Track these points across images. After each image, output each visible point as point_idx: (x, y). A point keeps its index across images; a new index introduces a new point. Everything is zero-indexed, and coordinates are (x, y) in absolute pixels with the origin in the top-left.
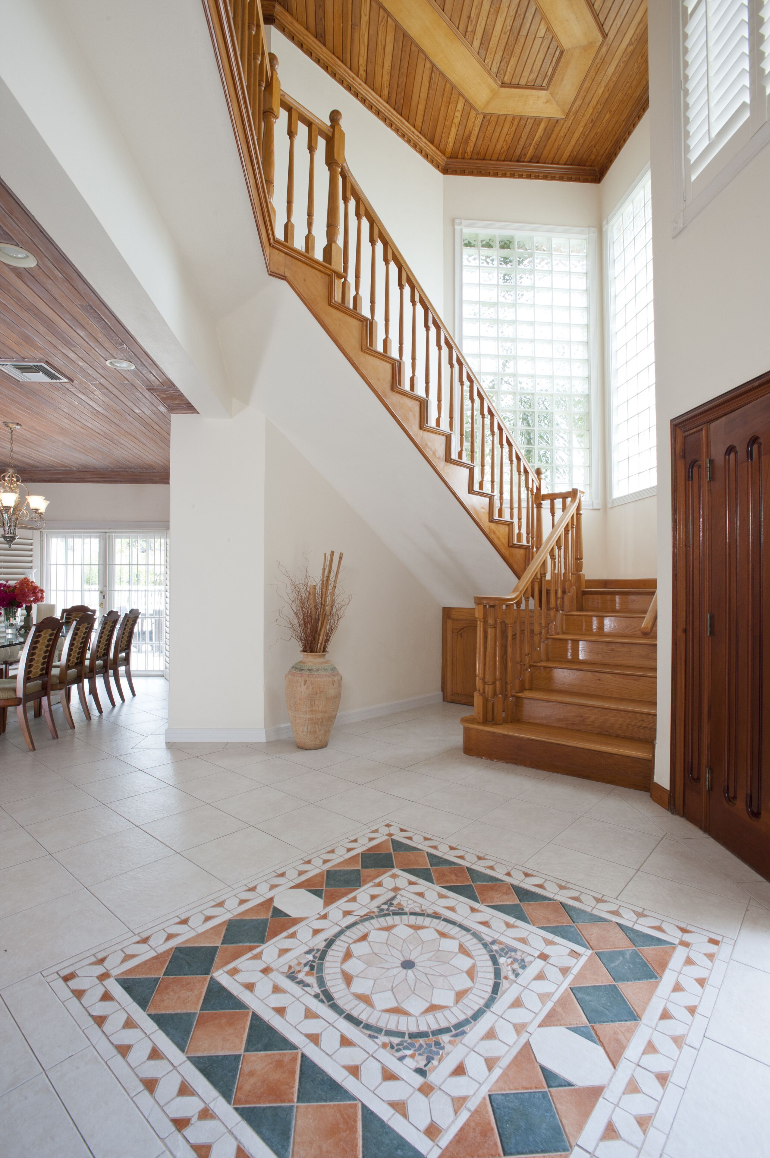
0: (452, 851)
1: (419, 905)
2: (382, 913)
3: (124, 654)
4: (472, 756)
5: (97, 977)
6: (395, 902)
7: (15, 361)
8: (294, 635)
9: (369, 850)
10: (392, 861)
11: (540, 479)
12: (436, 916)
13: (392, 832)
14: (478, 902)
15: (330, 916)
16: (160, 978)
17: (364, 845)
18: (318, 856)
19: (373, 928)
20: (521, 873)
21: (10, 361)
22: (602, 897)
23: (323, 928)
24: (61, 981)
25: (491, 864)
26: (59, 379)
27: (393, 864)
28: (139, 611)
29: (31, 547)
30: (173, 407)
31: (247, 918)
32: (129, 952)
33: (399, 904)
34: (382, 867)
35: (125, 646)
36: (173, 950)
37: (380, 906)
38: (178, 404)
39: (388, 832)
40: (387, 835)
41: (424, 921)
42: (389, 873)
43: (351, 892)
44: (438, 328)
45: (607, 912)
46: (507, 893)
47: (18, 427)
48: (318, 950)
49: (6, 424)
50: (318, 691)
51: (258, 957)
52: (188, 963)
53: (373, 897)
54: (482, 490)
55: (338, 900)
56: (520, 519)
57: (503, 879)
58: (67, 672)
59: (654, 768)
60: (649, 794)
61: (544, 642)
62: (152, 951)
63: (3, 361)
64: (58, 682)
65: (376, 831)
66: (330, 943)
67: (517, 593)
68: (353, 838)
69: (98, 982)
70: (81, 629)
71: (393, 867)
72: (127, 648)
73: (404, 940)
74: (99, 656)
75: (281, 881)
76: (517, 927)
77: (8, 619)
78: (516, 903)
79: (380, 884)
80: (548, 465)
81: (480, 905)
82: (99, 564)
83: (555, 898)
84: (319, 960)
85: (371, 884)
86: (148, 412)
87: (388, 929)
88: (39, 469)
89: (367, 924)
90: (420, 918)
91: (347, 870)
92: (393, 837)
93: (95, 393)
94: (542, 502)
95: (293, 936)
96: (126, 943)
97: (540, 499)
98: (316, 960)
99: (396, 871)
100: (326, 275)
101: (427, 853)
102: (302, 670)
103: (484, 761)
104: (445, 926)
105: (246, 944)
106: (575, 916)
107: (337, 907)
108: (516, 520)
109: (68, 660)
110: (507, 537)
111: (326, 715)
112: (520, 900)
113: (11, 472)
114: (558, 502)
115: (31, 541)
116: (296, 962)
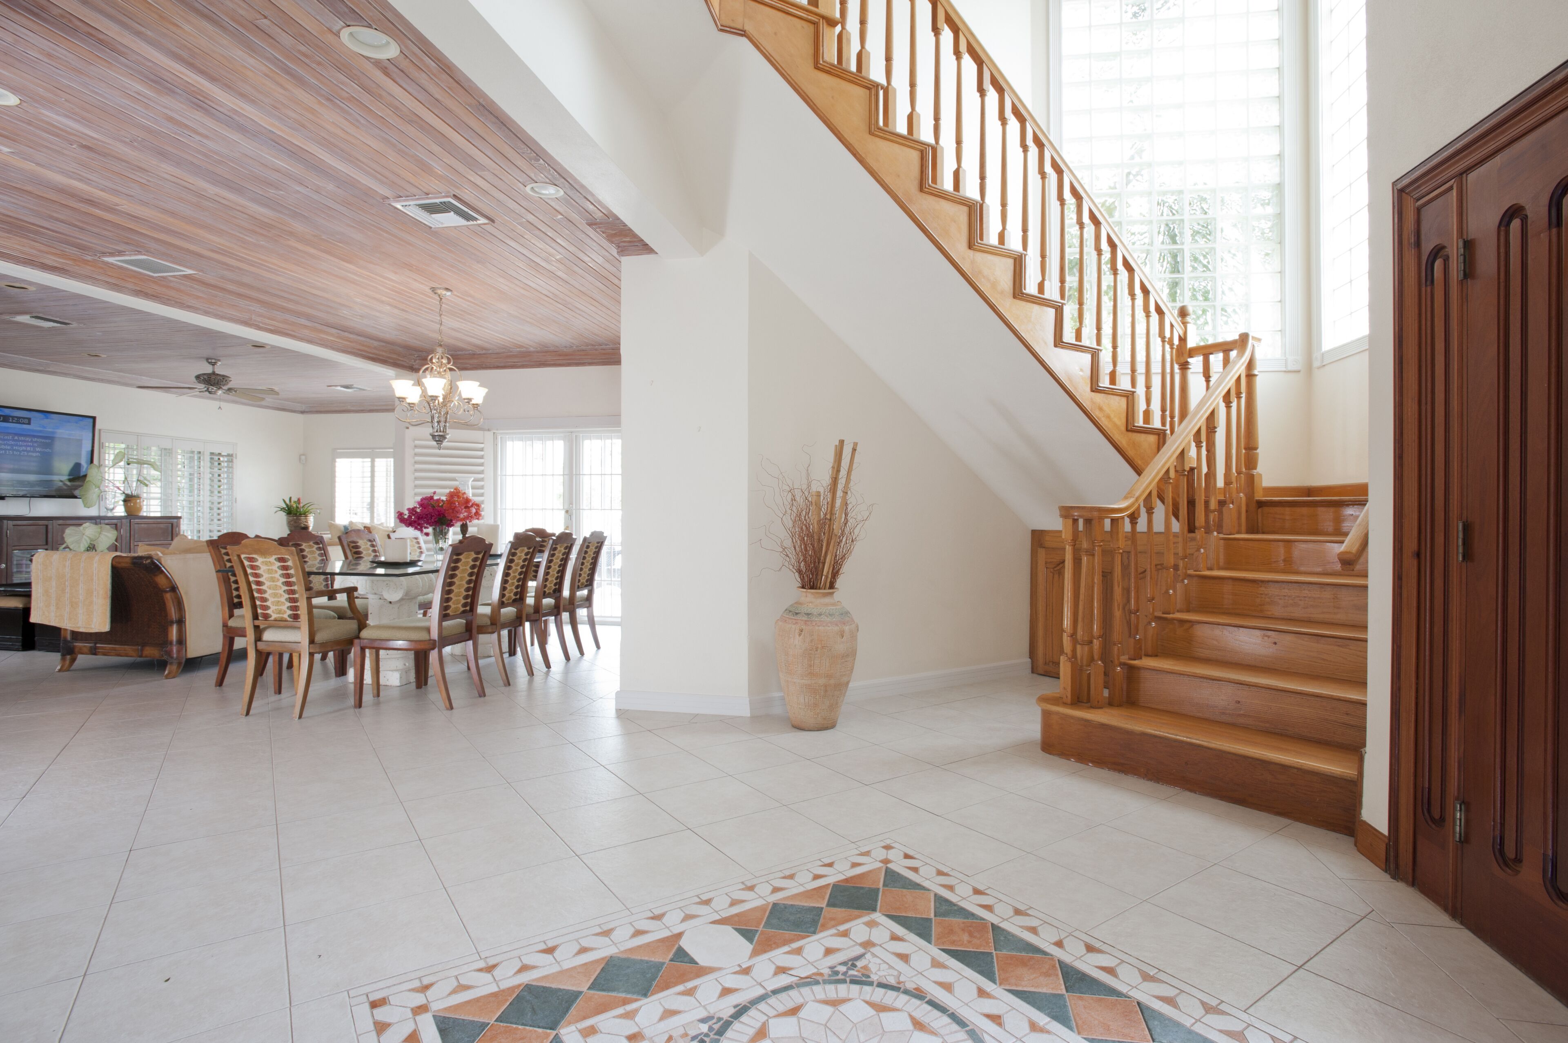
0: (976, 896)
1: (896, 973)
2: (835, 978)
3: (585, 592)
4: (1054, 755)
5: (412, 1009)
6: (859, 964)
7: (418, 199)
8: (786, 564)
9: (847, 880)
10: (876, 901)
11: (1185, 324)
12: (918, 994)
13: (890, 857)
14: (994, 982)
15: (754, 972)
16: (489, 1024)
17: (841, 872)
18: (767, 882)
19: (813, 998)
20: (1082, 944)
21: (412, 200)
22: (1219, 1004)
23: (738, 987)
24: (367, 1006)
25: (1034, 923)
26: (476, 219)
27: (876, 905)
28: (605, 535)
29: (481, 453)
30: (625, 246)
31: (636, 958)
32: (464, 981)
33: (865, 967)
34: (858, 908)
35: (587, 581)
36: (521, 988)
37: (835, 967)
38: (630, 242)
39: (885, 857)
40: (882, 861)
41: (895, 1000)
42: (866, 919)
43: (798, 940)
44: (1000, 90)
45: (1221, 1031)
46: (1047, 975)
47: (449, 293)
48: (720, 1019)
49: (433, 290)
50: (820, 646)
51: (630, 1016)
52: (533, 1009)
53: (829, 952)
54: (1080, 341)
55: (775, 949)
56: (1148, 387)
57: (1048, 950)
58: (500, 611)
59: (1361, 796)
60: (1352, 839)
61: (1183, 581)
62: (494, 985)
63: (405, 201)
64: (489, 623)
65: (867, 854)
66: (741, 1011)
67: (1131, 501)
68: (827, 861)
69: (411, 1016)
70: (519, 554)
71: (874, 910)
72: (590, 583)
73: (855, 1025)
74: (547, 592)
75: (703, 910)
76: (1048, 1032)
77: (437, 542)
78: (1059, 992)
79: (845, 934)
80: (1207, 303)
81: (995, 986)
82: (564, 475)
83: (1131, 994)
84: (715, 1034)
85: (833, 931)
86: (600, 260)
87: (835, 1003)
88: (490, 352)
89: (805, 991)
90: (892, 994)
91: (803, 906)
92: (889, 865)
93: (525, 237)
94: (1190, 360)
95: (690, 992)
96: (465, 968)
97: (1186, 355)
98: (711, 1034)
99: (877, 916)
100: (809, 24)
101: (936, 895)
102: (797, 614)
103: (1072, 764)
104: (928, 1012)
105: (620, 995)
106: (1158, 1030)
107: (769, 959)
108: (1140, 390)
109: (502, 595)
110: (1124, 415)
111: (832, 682)
112: (1066, 988)
113: (440, 352)
114: (1216, 359)
115: (482, 446)
116: (681, 1031)
